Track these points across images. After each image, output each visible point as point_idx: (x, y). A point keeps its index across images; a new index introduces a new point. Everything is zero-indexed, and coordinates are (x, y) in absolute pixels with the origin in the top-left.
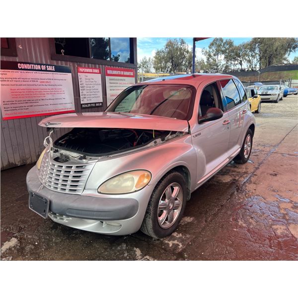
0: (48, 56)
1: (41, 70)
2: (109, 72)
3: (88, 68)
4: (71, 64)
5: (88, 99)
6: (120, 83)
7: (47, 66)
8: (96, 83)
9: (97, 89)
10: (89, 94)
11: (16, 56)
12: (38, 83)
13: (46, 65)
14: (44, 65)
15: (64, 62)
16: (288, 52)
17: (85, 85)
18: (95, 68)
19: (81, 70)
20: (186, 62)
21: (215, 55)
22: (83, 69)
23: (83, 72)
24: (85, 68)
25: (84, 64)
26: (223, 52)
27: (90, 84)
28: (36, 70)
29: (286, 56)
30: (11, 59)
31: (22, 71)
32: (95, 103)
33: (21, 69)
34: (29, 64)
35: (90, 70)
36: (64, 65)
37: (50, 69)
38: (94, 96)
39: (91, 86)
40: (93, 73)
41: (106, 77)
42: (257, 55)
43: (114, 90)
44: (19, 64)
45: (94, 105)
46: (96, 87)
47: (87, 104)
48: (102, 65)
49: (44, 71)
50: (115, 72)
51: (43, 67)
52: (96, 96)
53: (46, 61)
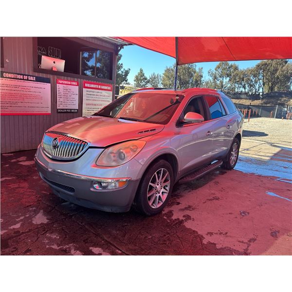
0: (31, 69)
1: (23, 79)
2: (86, 85)
3: (67, 80)
4: (51, 76)
5: (65, 105)
6: (97, 95)
8: (74, 93)
9: (74, 98)
10: (65, 101)
11: (3, 67)
12: (20, 89)
13: (28, 76)
14: (26, 75)
15: (45, 74)
17: (62, 94)
18: (74, 81)
19: (60, 81)
21: (220, 77)
22: (62, 81)
23: (62, 84)
24: (64, 80)
25: (63, 77)
26: (228, 75)
27: (68, 94)
28: (18, 79)
31: (7, 79)
32: (71, 109)
33: (6, 77)
34: (14, 74)
35: (69, 83)
36: (44, 77)
37: (31, 79)
38: (70, 103)
40: (71, 85)
41: (83, 89)
42: (261, 80)
43: (90, 100)
44: (4, 74)
45: (69, 111)
46: (73, 96)
47: (63, 109)
48: (81, 79)
49: (26, 80)
50: (92, 86)
51: (25, 77)
52: (72, 104)
53: (28, 72)
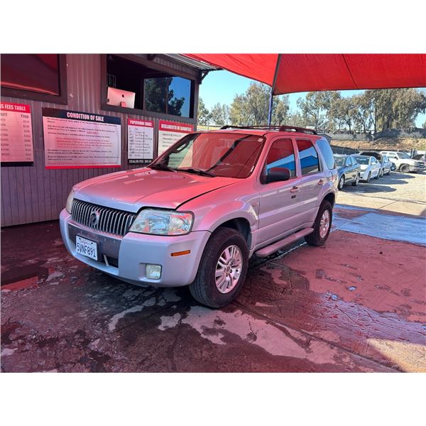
0: (98, 106)
1: (90, 120)
2: (163, 126)
3: (140, 120)
4: (122, 115)
5: (137, 154)
7: (96, 117)
8: (148, 138)
9: (148, 144)
10: (138, 148)
11: (66, 104)
12: (86, 134)
13: (95, 115)
14: (93, 115)
15: (114, 112)
17: (134, 139)
18: (148, 121)
19: (132, 122)
22: (134, 122)
23: (134, 125)
24: (136, 120)
26: (325, 106)
27: (141, 138)
28: (84, 120)
30: (61, 107)
31: (71, 120)
32: (144, 160)
33: (70, 118)
34: (79, 113)
35: (142, 123)
36: (114, 116)
37: (99, 120)
38: (143, 151)
39: (141, 140)
40: (144, 126)
41: (159, 131)
42: (372, 113)
43: (167, 146)
44: (68, 113)
45: (142, 161)
46: (147, 142)
47: (135, 160)
48: (156, 118)
49: (92, 121)
50: (170, 127)
51: (92, 118)
52: (146, 152)
53: (96, 111)
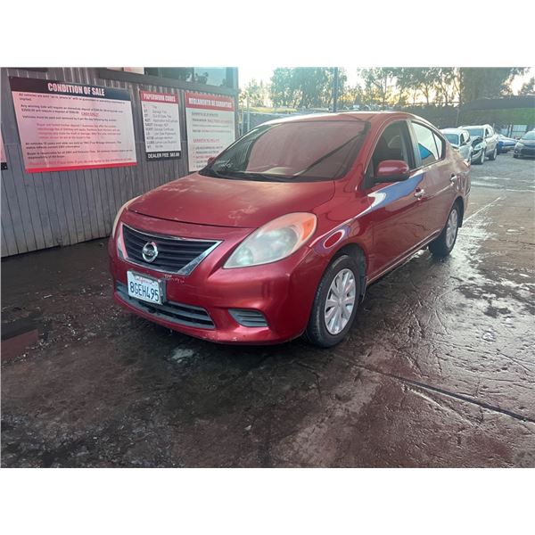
0: (94, 72)
1: (84, 95)
2: (192, 101)
3: (158, 93)
4: (131, 86)
5: (159, 144)
6: (209, 121)
7: (93, 89)
8: (171, 119)
9: (172, 130)
10: (158, 136)
11: (46, 70)
12: (80, 116)
13: (91, 87)
14: (87, 86)
15: (118, 83)
16: (511, 75)
17: (152, 122)
18: (169, 94)
19: (147, 96)
20: (329, 88)
21: (380, 77)
22: (150, 96)
23: (150, 100)
24: (152, 92)
25: (150, 87)
27: (161, 121)
28: (75, 94)
29: (508, 81)
30: (37, 75)
31: (55, 95)
32: (169, 152)
33: (53, 92)
34: (65, 83)
35: (161, 97)
36: (119, 88)
37: (97, 93)
38: (166, 140)
39: (163, 123)
40: (165, 102)
41: (187, 109)
42: (456, 79)
43: (199, 131)
44: (49, 84)
45: (166, 155)
46: (171, 125)
47: (156, 153)
48: (180, 88)
49: (87, 95)
50: (201, 102)
51: (87, 91)
52: (170, 140)
53: (91, 81)
